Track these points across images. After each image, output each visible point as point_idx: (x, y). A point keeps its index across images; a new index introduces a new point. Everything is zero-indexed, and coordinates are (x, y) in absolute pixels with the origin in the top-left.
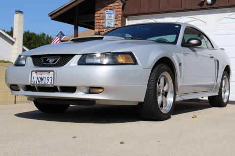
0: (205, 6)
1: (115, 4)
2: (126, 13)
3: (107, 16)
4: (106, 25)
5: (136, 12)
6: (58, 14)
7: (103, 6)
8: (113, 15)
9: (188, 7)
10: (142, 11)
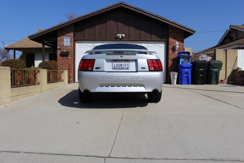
0: (118, 39)
1: (70, 34)
2: (76, 39)
3: (65, 40)
4: (65, 45)
5: (82, 39)
6: (35, 37)
7: (63, 35)
8: (69, 40)
9: (110, 39)
10: (85, 38)
